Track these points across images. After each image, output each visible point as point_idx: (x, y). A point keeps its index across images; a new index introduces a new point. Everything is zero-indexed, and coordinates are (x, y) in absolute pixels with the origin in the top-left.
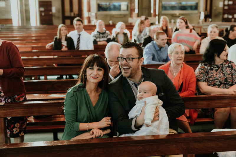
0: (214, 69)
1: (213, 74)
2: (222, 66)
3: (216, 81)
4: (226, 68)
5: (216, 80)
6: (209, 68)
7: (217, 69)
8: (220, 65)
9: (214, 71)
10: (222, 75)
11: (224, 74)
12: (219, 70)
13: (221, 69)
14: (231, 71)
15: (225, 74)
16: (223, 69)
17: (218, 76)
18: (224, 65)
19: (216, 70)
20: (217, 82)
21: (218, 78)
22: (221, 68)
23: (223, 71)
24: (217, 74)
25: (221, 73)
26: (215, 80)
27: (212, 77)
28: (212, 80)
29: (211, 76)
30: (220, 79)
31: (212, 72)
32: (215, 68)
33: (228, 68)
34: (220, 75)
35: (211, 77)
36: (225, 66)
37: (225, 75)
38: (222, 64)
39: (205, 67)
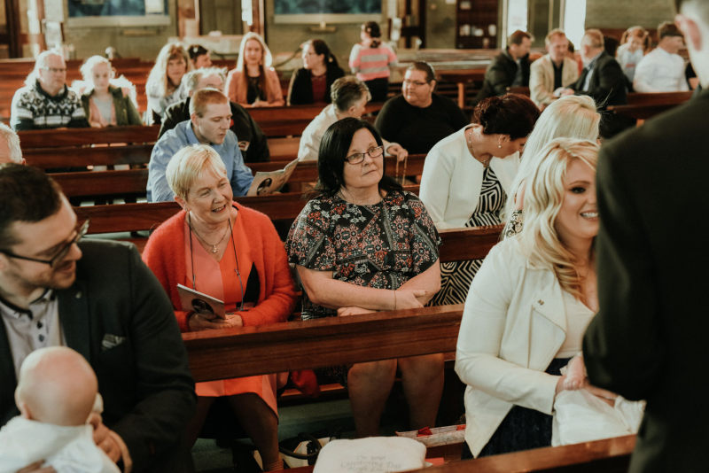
0: (352, 221)
1: (349, 239)
2: (381, 210)
3: (357, 262)
4: (394, 219)
5: (357, 259)
6: (336, 217)
7: (363, 219)
8: (373, 206)
9: (353, 227)
10: (377, 241)
11: (383, 237)
12: (369, 225)
13: (377, 222)
14: (410, 227)
15: (390, 240)
16: (383, 220)
17: (364, 245)
18: (386, 209)
19: (361, 226)
20: (360, 266)
21: (364, 253)
22: (376, 217)
23: (383, 230)
24: (360, 241)
25: (376, 234)
26: (352, 260)
27: (345, 249)
28: (345, 261)
29: (343, 245)
30: (369, 256)
31: (346, 232)
32: (358, 216)
33: (399, 218)
34: (373, 243)
35: (341, 250)
36: (391, 211)
37: (387, 244)
38: (380, 204)
39: (323, 212)
